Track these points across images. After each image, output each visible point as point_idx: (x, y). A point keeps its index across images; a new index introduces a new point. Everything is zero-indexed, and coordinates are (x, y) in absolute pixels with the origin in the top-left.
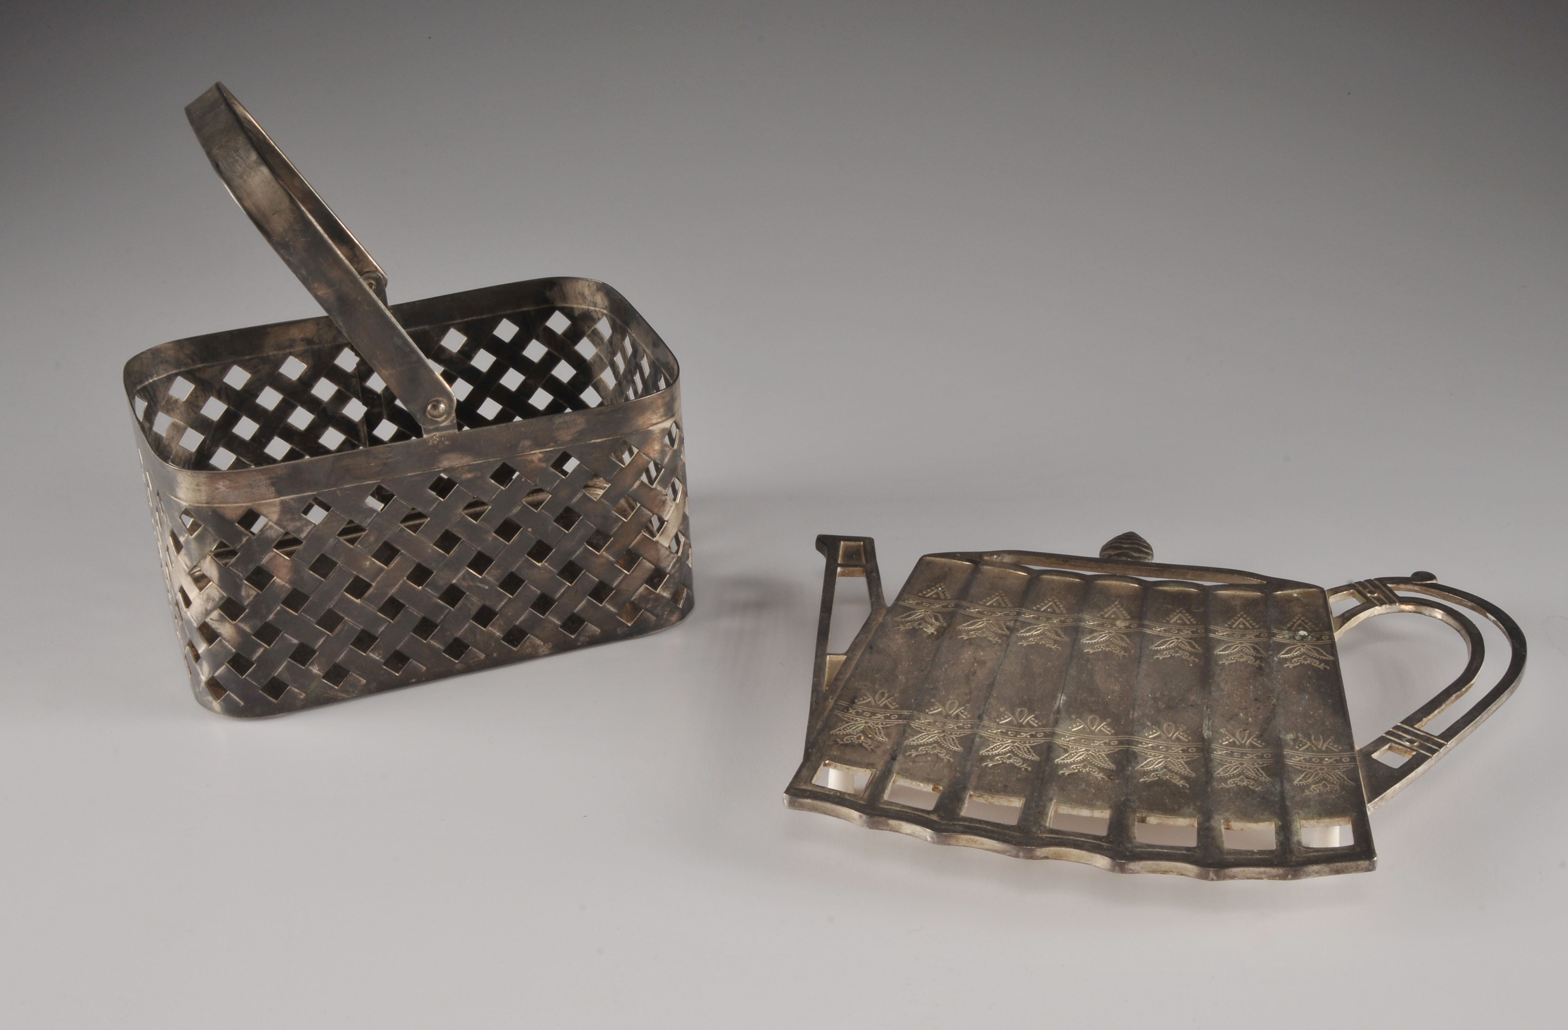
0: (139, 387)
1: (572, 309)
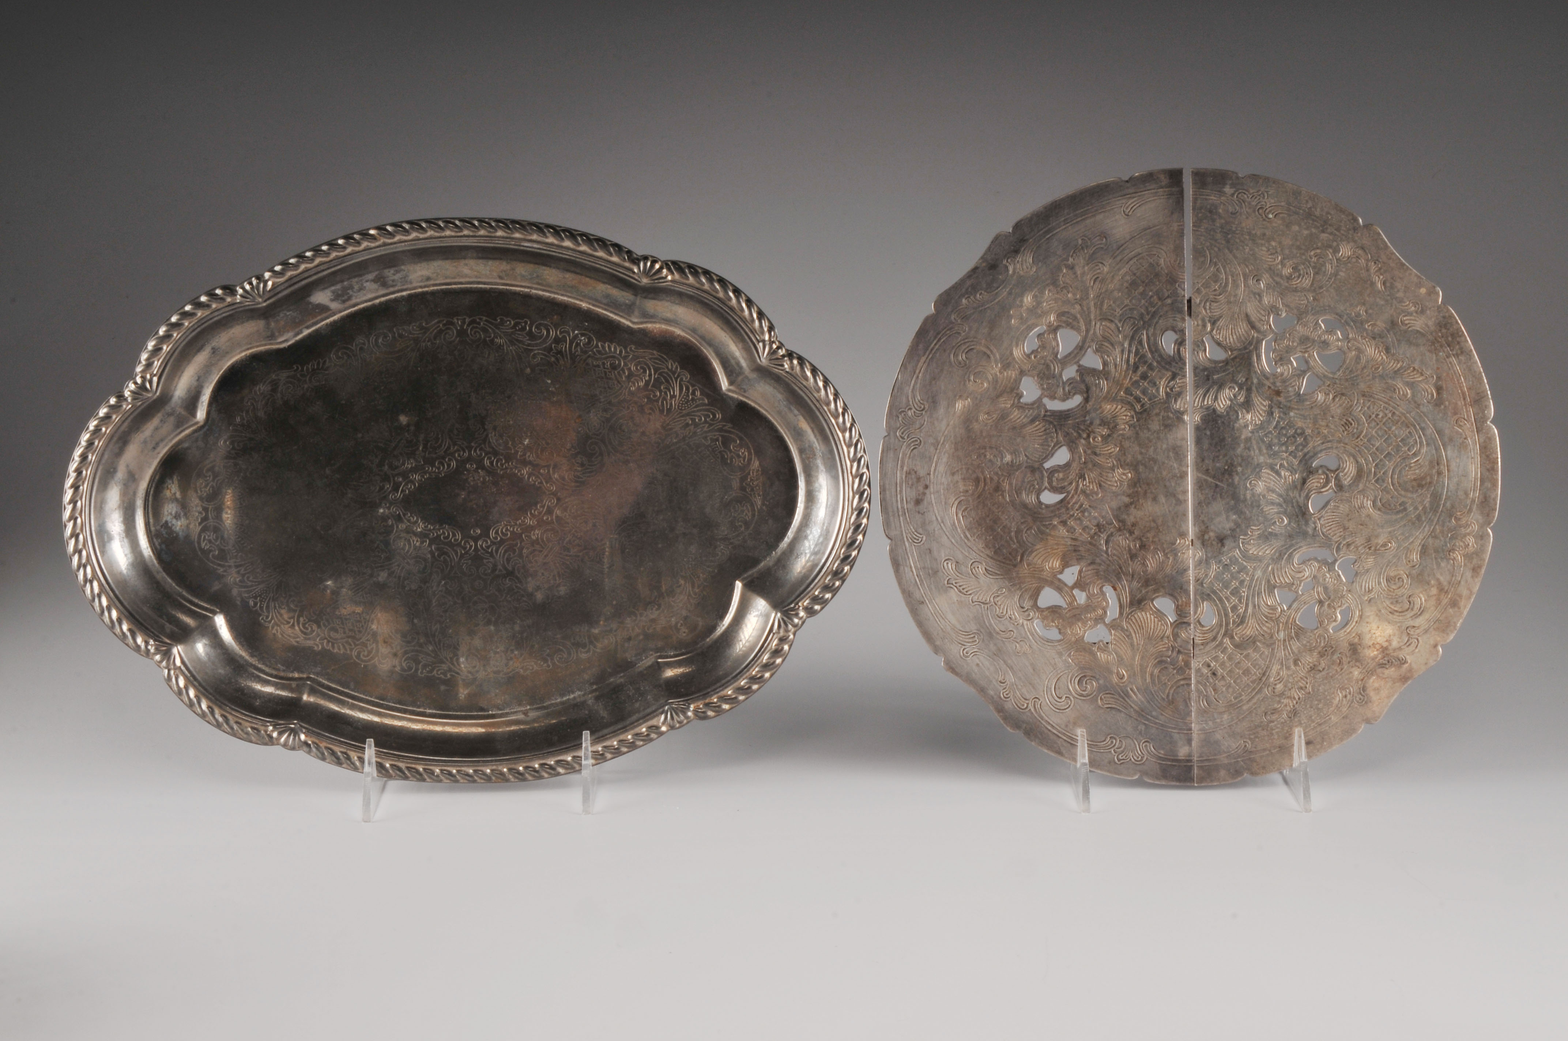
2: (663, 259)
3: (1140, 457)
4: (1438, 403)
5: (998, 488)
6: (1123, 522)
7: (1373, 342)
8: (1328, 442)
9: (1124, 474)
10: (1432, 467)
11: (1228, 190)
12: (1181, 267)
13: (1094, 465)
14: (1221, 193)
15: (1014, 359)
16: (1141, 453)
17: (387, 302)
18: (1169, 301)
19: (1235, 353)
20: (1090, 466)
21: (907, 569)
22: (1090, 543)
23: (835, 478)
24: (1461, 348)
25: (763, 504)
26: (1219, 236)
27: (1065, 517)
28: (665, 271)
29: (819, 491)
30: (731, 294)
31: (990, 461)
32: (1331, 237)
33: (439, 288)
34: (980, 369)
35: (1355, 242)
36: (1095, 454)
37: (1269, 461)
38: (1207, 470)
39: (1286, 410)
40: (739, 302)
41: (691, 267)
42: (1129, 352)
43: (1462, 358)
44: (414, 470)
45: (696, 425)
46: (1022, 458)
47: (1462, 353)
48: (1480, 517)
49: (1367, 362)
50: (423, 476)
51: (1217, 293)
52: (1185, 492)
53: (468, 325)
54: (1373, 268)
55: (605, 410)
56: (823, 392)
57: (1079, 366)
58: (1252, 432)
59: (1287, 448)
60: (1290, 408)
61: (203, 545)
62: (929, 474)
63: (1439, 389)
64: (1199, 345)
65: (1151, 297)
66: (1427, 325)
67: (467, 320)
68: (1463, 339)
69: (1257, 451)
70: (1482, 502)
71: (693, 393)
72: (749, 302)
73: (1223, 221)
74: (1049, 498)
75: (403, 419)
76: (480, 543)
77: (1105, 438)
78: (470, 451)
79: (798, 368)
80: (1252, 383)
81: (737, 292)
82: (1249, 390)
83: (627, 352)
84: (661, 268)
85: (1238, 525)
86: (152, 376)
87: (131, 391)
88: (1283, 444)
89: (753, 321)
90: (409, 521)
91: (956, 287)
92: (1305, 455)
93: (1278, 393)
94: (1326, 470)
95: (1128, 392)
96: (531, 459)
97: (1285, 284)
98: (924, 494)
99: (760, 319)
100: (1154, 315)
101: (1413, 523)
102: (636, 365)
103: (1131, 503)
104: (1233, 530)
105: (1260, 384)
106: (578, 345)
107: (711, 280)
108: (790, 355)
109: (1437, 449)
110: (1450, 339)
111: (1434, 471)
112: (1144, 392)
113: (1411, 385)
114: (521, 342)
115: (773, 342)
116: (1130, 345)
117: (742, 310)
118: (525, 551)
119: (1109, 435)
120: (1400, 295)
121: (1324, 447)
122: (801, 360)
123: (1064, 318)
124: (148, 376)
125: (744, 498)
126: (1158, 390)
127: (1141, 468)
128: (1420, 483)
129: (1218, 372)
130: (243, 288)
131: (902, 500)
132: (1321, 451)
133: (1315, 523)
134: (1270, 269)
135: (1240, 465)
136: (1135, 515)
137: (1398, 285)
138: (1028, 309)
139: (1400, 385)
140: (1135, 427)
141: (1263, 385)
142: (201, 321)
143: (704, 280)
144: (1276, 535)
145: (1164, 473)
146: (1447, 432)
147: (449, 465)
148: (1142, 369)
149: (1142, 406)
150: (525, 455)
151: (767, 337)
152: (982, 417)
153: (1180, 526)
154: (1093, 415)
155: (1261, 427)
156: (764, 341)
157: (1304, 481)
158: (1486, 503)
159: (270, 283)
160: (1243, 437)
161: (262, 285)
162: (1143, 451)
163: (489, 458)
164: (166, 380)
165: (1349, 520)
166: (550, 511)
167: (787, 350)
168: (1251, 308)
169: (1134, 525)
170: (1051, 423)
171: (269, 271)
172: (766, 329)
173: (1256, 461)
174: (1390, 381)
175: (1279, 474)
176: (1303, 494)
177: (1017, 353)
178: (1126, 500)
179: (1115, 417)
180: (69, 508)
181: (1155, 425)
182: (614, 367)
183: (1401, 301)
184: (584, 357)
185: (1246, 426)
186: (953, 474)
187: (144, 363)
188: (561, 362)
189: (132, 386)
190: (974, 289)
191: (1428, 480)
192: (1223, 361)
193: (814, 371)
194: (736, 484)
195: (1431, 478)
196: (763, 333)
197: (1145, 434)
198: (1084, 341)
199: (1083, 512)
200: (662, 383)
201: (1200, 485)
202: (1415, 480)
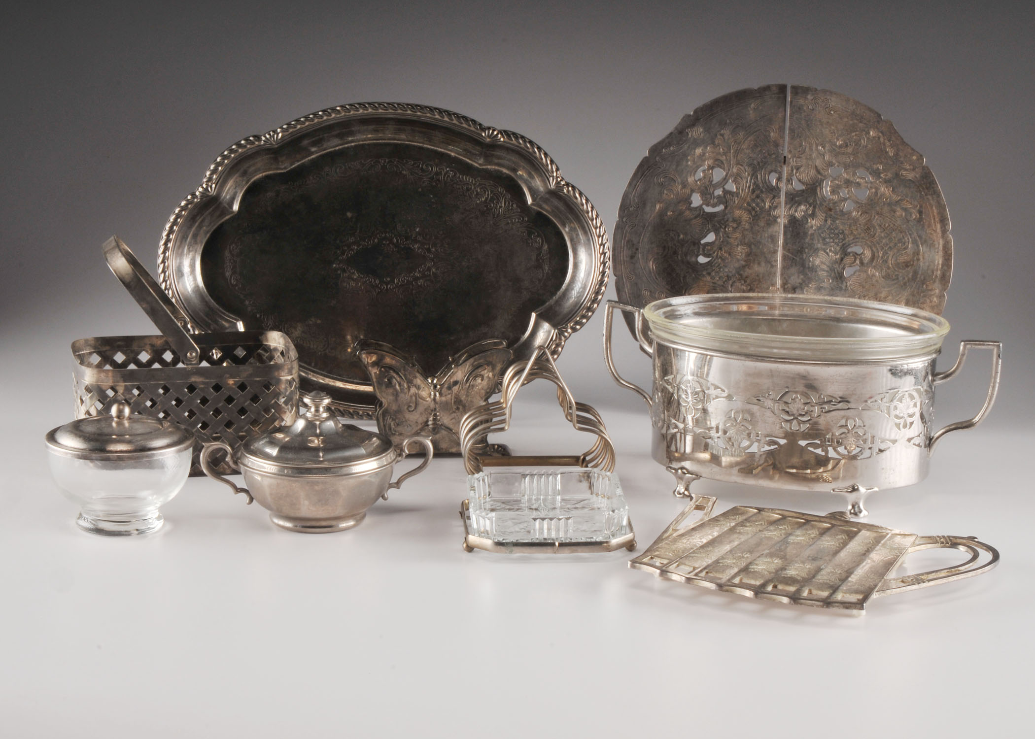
0: (77, 354)
1: (270, 345)
2: (499, 129)
3: (752, 240)
4: (920, 220)
5: (675, 253)
6: (741, 275)
7: (885, 185)
8: (857, 238)
9: (743, 249)
10: (914, 256)
11: (810, 97)
12: (783, 137)
13: (727, 243)
14: (806, 98)
15: (688, 183)
16: (753, 238)
17: (343, 149)
18: (774, 156)
19: (809, 186)
20: (725, 243)
21: (624, 294)
22: (723, 286)
23: (591, 255)
24: (934, 191)
25: (549, 269)
26: (803, 122)
27: (709, 271)
28: (499, 136)
29: (581, 263)
30: (536, 150)
31: (672, 237)
32: (865, 126)
33: (372, 142)
34: (670, 187)
35: (878, 129)
36: (728, 237)
37: (824, 247)
38: (789, 250)
39: (834, 220)
40: (540, 155)
41: (514, 134)
42: (750, 182)
43: (935, 196)
44: (354, 243)
45: (513, 224)
46: (689, 237)
47: (935, 193)
48: (940, 286)
49: (881, 195)
50: (358, 247)
51: (800, 153)
52: (776, 261)
53: (388, 164)
54: (888, 144)
55: (462, 213)
56: (585, 206)
57: (724, 189)
58: (815, 230)
59: (834, 240)
60: (837, 219)
61: (232, 281)
62: (639, 243)
63: (920, 213)
64: (789, 181)
65: (764, 153)
66: (916, 177)
67: (387, 160)
68: (936, 186)
69: (817, 242)
70: (942, 278)
71: (512, 206)
72: (546, 155)
73: (806, 114)
74: (702, 260)
75: (349, 214)
76: (389, 286)
77: (735, 229)
78: (385, 234)
79: (572, 192)
80: (817, 203)
81: (539, 148)
82: (814, 207)
83: (476, 181)
84: (498, 134)
85: (804, 281)
86: (212, 184)
87: (200, 192)
88: (831, 238)
89: (547, 165)
90: (350, 272)
91: (660, 143)
92: (843, 245)
93: (830, 210)
94: (856, 255)
95: (749, 204)
96: (420, 239)
97: (838, 150)
98: (635, 253)
99: (551, 164)
100: (765, 163)
101: (902, 286)
102: (481, 189)
103: (746, 265)
104: (801, 284)
105: (821, 204)
106: (448, 176)
107: (525, 141)
108: (568, 184)
109: (918, 246)
110: (928, 185)
111: (915, 258)
112: (757, 205)
113: (905, 210)
114: (417, 174)
115: (558, 177)
116: (751, 179)
117: (542, 159)
118: (414, 291)
119: (737, 227)
120: (902, 159)
121: (854, 241)
122: (573, 187)
123: (716, 163)
124: (210, 184)
125: (539, 266)
126: (765, 204)
127: (753, 247)
128: (907, 265)
129: (798, 197)
130: (265, 137)
131: (623, 256)
132: (852, 243)
133: (846, 283)
134: (830, 141)
135: (807, 248)
136: (748, 272)
137: (901, 154)
138: (698, 156)
139: (898, 209)
140: (751, 224)
141: (823, 205)
142: (241, 154)
143: (521, 142)
144: (825, 288)
145: (765, 250)
146: (924, 237)
147: (374, 242)
148: (758, 192)
149: (756, 212)
150: (416, 237)
151: (555, 174)
152: (669, 213)
153: (772, 280)
154: (729, 216)
155: (819, 228)
156: (553, 176)
157: (842, 259)
158: (944, 279)
159: (280, 135)
160: (810, 233)
161: (276, 136)
162: (755, 237)
163: (396, 238)
164: (220, 186)
165: (866, 282)
166: (429, 269)
167: (566, 182)
168: (818, 162)
169: (747, 277)
170: (706, 219)
171: (280, 128)
172: (554, 170)
173: (816, 247)
174: (893, 207)
175: (828, 254)
176: (841, 266)
177: (690, 180)
178: (743, 263)
179: (740, 218)
180: (162, 256)
181: (762, 224)
182: (468, 190)
183: (902, 163)
184: (452, 183)
185: (812, 227)
186: (652, 243)
187: (208, 176)
188: (439, 185)
189: (201, 189)
190: (670, 144)
191: (912, 263)
192: (801, 191)
193: (581, 194)
194: (534, 258)
195: (913, 262)
196: (553, 172)
197: (757, 228)
198: (726, 175)
199: (720, 269)
200: (495, 199)
201: (784, 258)
202: (904, 262)
